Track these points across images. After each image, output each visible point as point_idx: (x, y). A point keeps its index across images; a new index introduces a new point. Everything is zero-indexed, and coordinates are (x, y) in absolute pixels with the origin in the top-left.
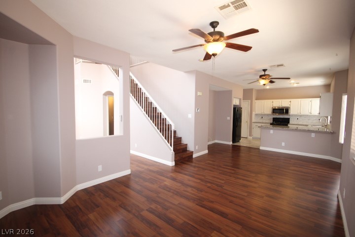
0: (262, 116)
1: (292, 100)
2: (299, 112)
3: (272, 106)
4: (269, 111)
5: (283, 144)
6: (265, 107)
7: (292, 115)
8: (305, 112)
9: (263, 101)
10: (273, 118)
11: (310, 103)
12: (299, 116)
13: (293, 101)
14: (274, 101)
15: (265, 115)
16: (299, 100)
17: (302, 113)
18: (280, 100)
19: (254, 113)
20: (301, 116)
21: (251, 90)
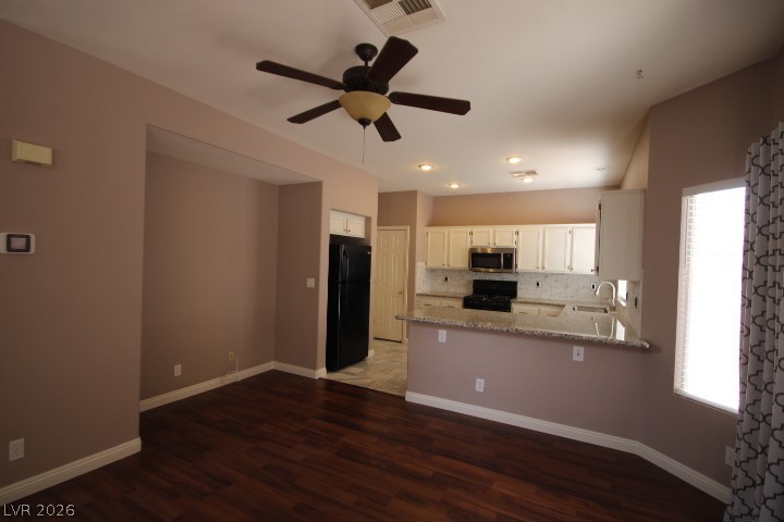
0: (446, 275)
1: (522, 228)
2: (540, 265)
3: (469, 247)
4: (462, 261)
5: (480, 385)
6: (452, 246)
7: (524, 274)
8: (555, 265)
9: (445, 229)
10: (475, 281)
11: (569, 236)
12: (539, 279)
13: (524, 229)
14: (475, 229)
15: (453, 271)
16: (541, 227)
17: (549, 268)
18: (490, 229)
19: (420, 267)
20: (546, 276)
21: (410, 196)
